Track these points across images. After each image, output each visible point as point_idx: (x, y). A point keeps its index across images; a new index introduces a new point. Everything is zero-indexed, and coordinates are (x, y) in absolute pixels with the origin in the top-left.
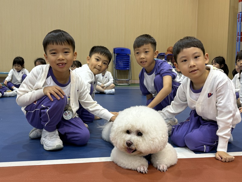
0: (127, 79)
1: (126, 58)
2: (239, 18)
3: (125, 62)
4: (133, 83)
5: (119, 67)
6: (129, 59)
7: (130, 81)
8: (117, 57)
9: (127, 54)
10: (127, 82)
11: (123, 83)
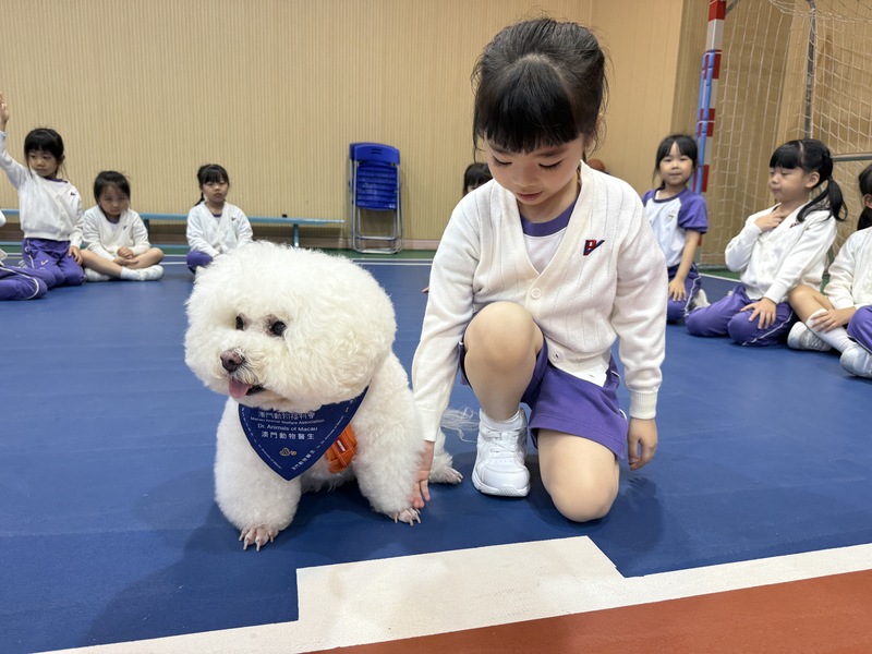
0: (389, 235)
1: (386, 176)
2: (706, 68)
3: (383, 187)
4: (406, 246)
5: (366, 201)
6: (395, 179)
7: (398, 243)
8: (359, 169)
9: (389, 163)
10: (390, 244)
11: (377, 248)
